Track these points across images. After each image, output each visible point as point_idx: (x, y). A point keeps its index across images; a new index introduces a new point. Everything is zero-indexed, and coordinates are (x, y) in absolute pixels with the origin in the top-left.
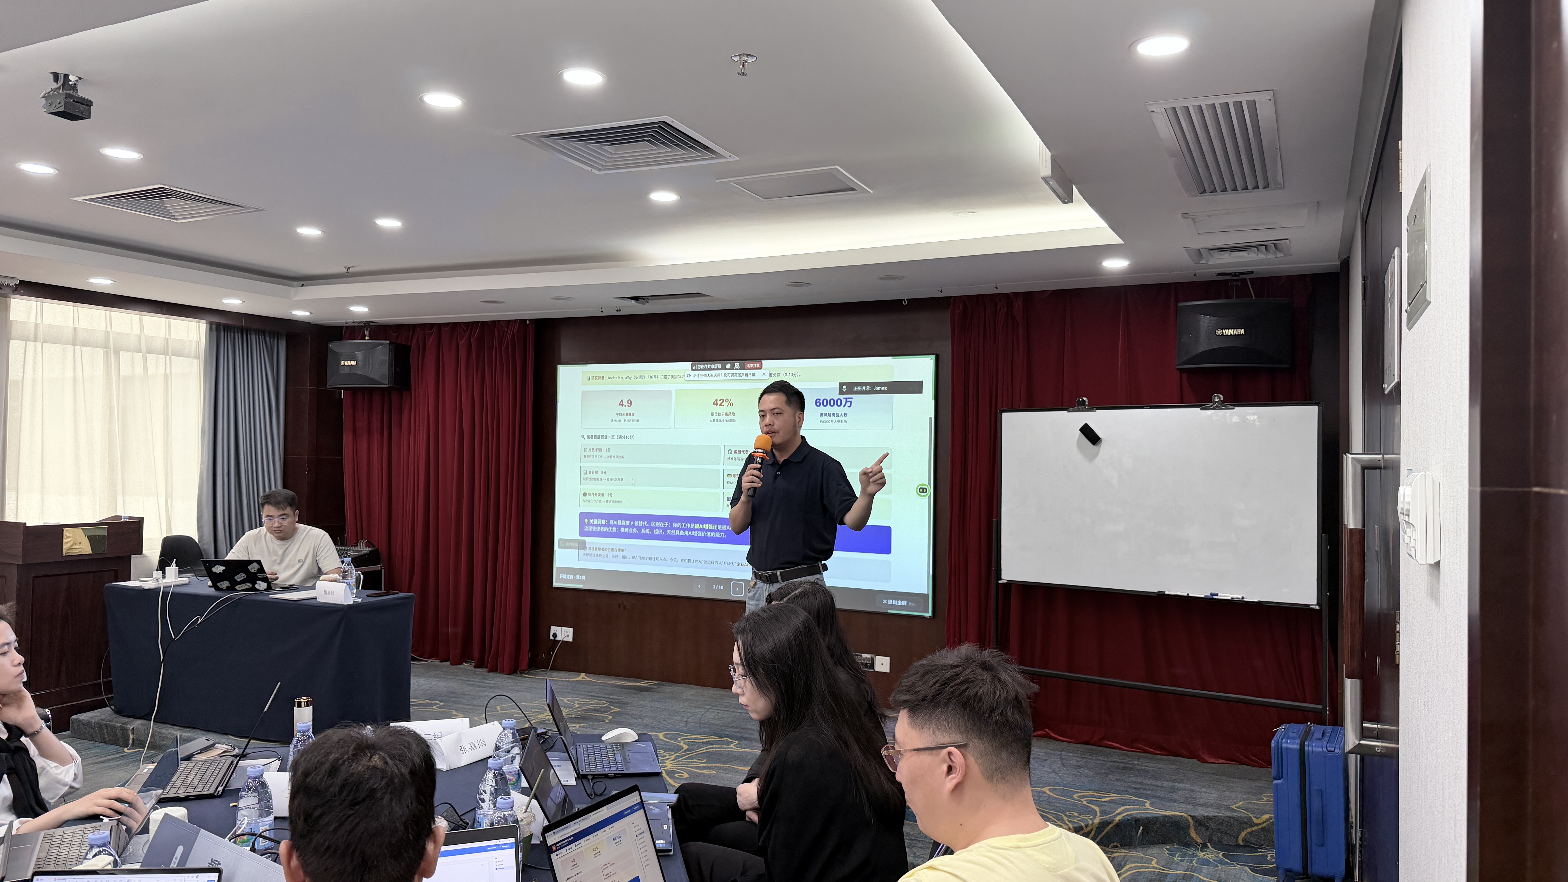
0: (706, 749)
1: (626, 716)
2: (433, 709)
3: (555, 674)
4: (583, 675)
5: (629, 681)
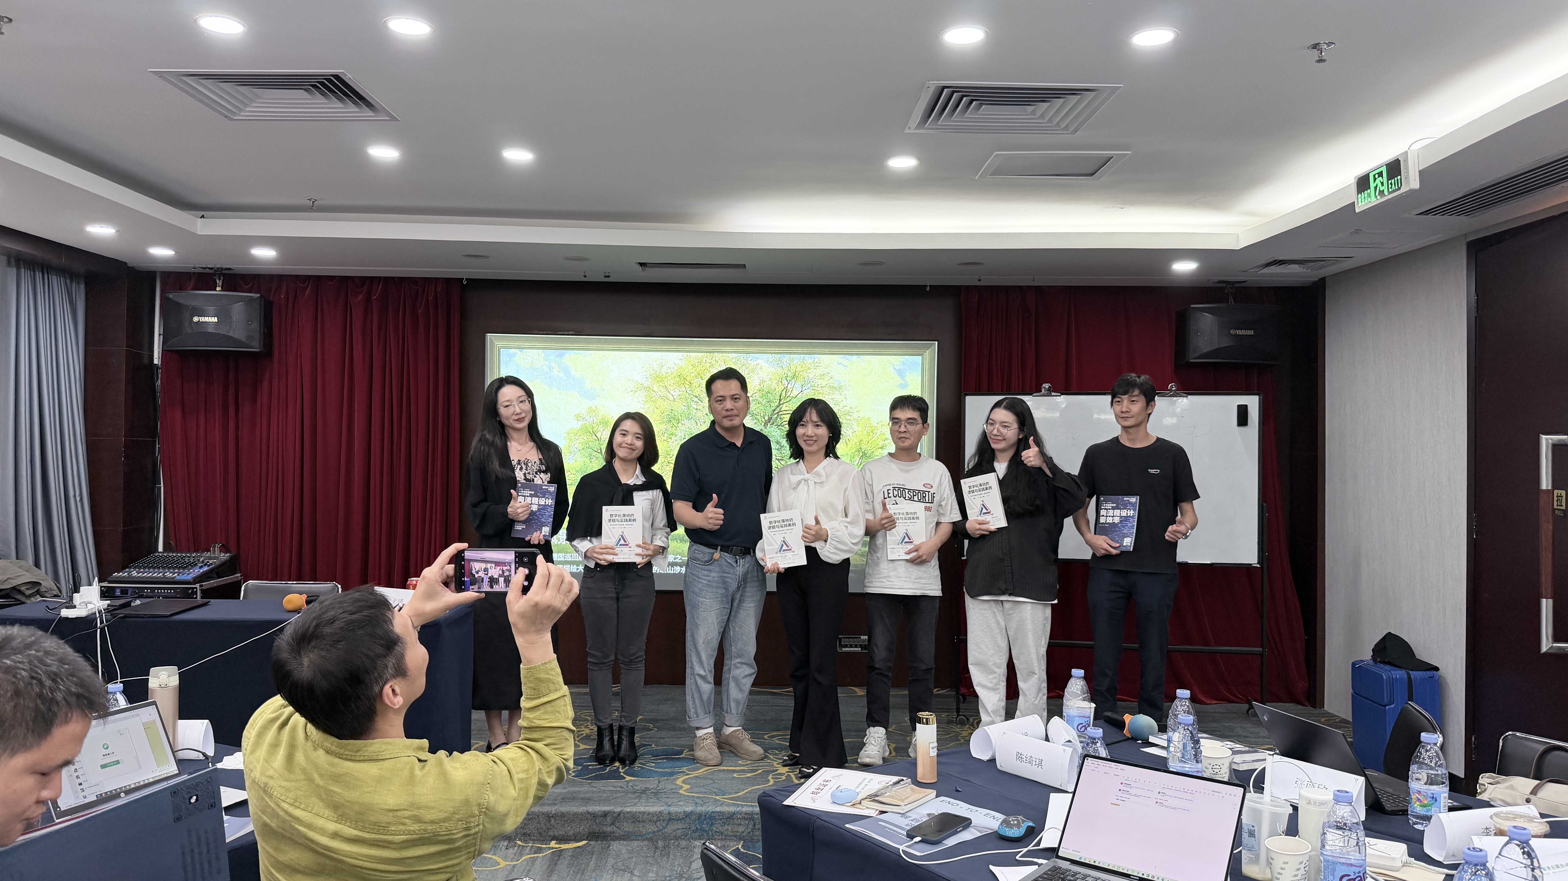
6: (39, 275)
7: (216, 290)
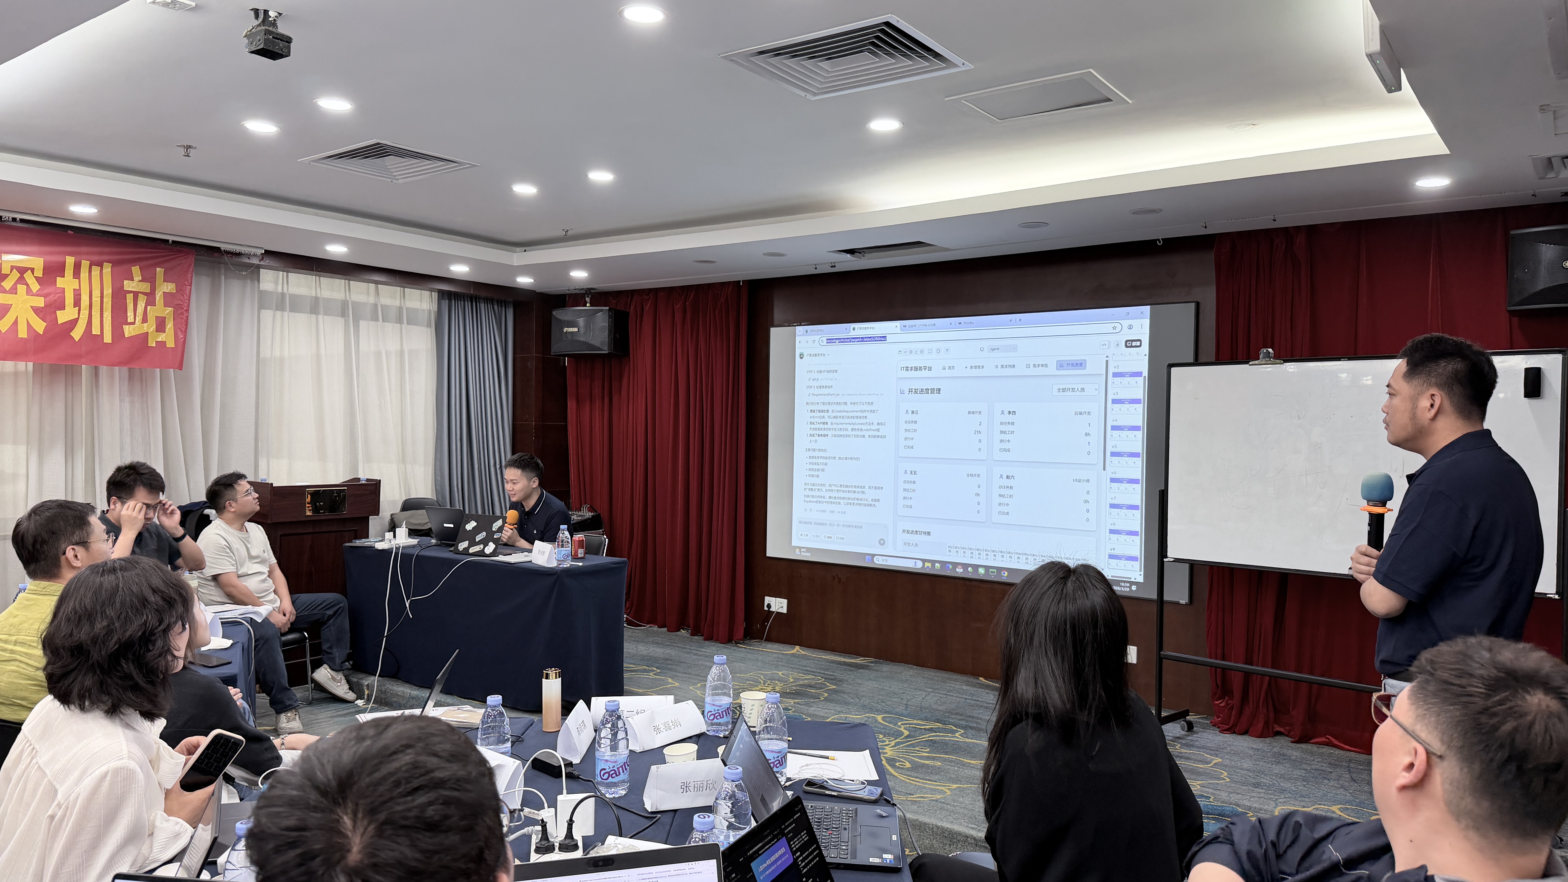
0: (929, 737)
1: (842, 695)
2: (650, 675)
3: (770, 645)
4: (797, 648)
5: (844, 657)
6: (468, 305)
7: (586, 306)
